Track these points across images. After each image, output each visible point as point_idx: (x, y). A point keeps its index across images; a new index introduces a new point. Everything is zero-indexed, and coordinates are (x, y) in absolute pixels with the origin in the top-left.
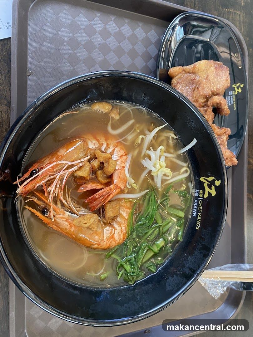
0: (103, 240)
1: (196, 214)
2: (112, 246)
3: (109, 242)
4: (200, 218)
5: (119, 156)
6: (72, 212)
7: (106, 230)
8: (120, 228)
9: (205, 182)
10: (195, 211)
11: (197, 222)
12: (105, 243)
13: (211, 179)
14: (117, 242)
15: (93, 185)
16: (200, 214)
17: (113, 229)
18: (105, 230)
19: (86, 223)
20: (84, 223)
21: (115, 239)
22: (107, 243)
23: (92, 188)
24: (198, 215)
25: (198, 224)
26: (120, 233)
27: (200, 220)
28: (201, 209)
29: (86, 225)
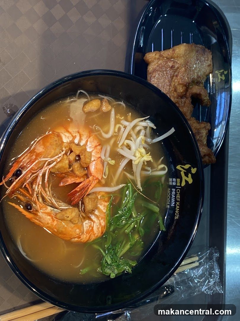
0: (83, 233)
1: (174, 203)
2: (91, 239)
3: (89, 235)
4: (179, 207)
5: (93, 146)
6: (53, 206)
7: (86, 223)
8: (99, 221)
9: (182, 170)
10: (173, 200)
11: (176, 211)
12: (85, 236)
13: (187, 166)
14: (96, 235)
15: (73, 179)
16: (178, 203)
17: (92, 223)
18: (84, 224)
19: (68, 217)
20: (67, 217)
21: (94, 232)
22: (87, 236)
23: (73, 182)
24: (177, 205)
25: (177, 214)
26: (99, 226)
27: (178, 209)
28: (179, 198)
29: (69, 219)
